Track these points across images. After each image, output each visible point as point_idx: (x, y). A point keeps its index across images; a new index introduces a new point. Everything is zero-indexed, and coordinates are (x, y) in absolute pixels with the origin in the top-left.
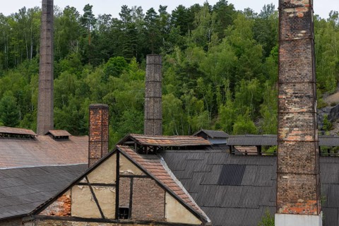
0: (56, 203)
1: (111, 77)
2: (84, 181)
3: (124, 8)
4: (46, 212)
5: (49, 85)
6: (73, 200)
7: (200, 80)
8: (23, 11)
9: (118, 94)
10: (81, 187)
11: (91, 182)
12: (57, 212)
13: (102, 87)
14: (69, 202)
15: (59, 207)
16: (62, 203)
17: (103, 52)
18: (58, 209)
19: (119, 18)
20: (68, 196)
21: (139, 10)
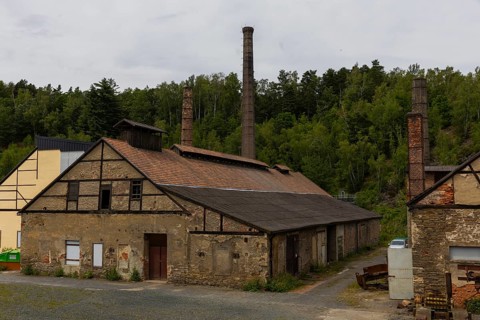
0: (436, 192)
1: (284, 129)
2: (467, 169)
3: (282, 72)
4: (426, 201)
5: (251, 131)
6: (456, 188)
7: (371, 128)
8: (192, 78)
9: (293, 144)
10: (465, 175)
11: (475, 170)
12: (438, 200)
13: (276, 138)
14: (452, 190)
15: (440, 195)
16: (443, 192)
17: (263, 112)
18: (439, 198)
19: (277, 81)
20: (450, 185)
21: (295, 74)
